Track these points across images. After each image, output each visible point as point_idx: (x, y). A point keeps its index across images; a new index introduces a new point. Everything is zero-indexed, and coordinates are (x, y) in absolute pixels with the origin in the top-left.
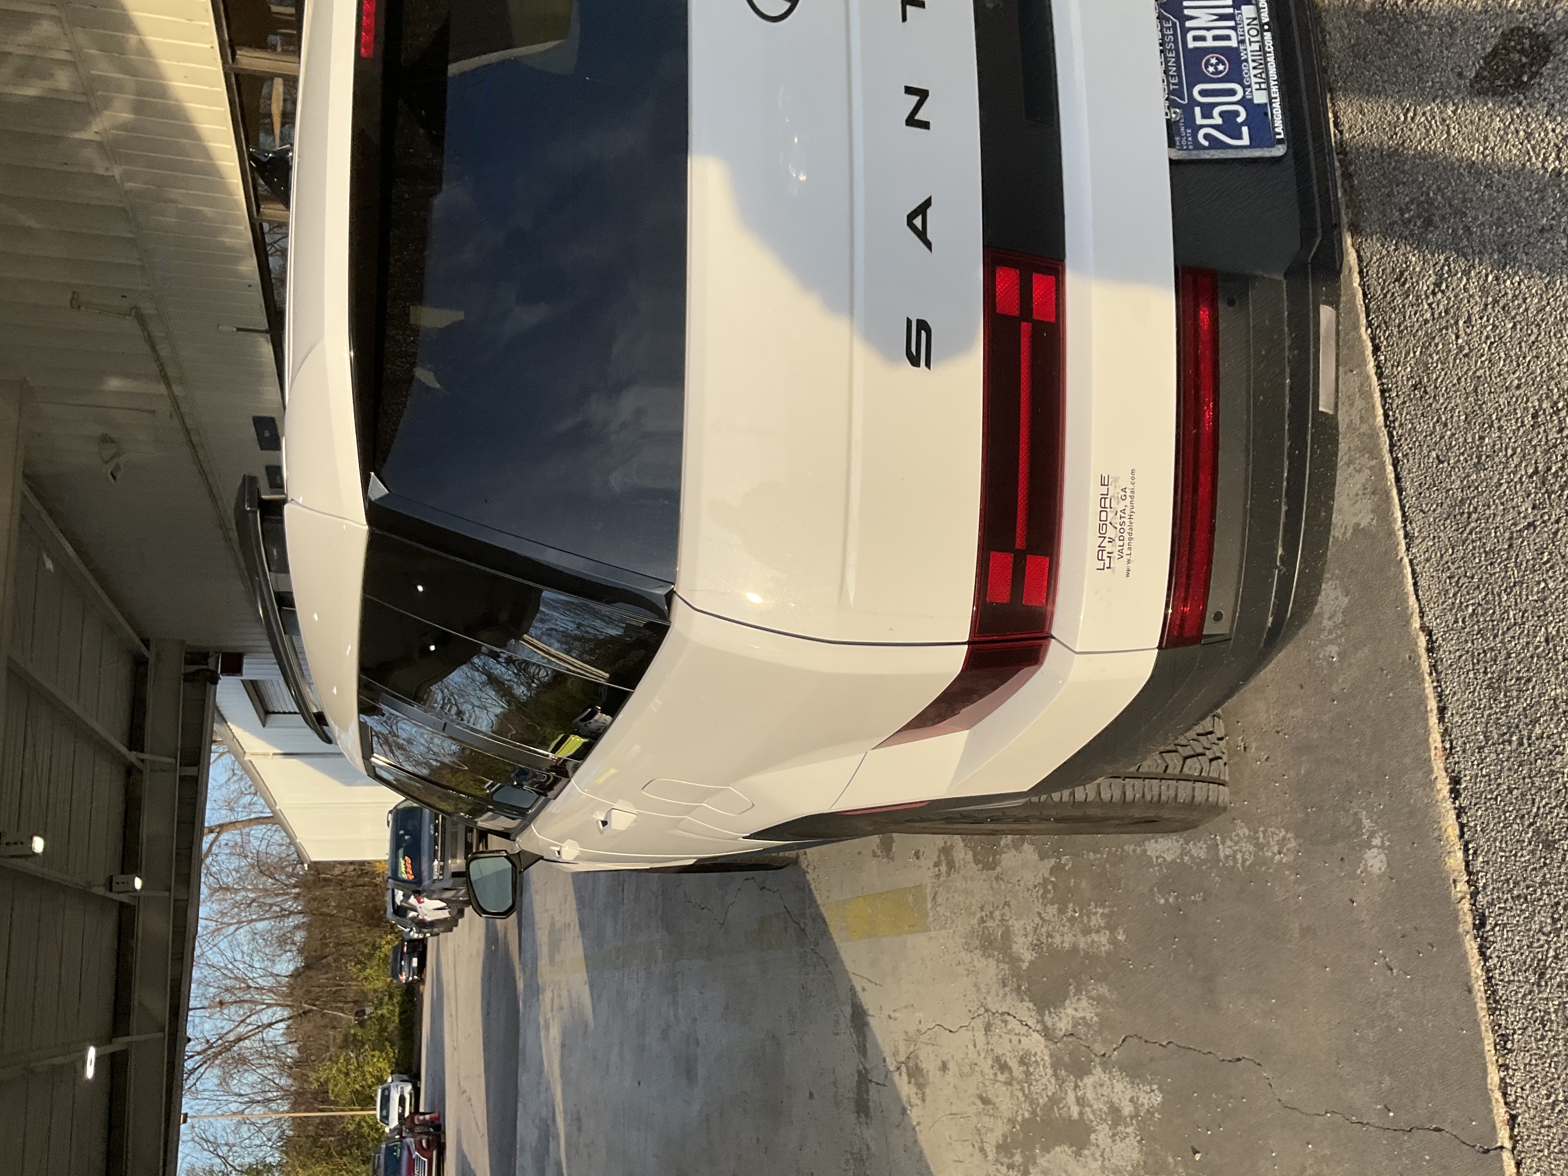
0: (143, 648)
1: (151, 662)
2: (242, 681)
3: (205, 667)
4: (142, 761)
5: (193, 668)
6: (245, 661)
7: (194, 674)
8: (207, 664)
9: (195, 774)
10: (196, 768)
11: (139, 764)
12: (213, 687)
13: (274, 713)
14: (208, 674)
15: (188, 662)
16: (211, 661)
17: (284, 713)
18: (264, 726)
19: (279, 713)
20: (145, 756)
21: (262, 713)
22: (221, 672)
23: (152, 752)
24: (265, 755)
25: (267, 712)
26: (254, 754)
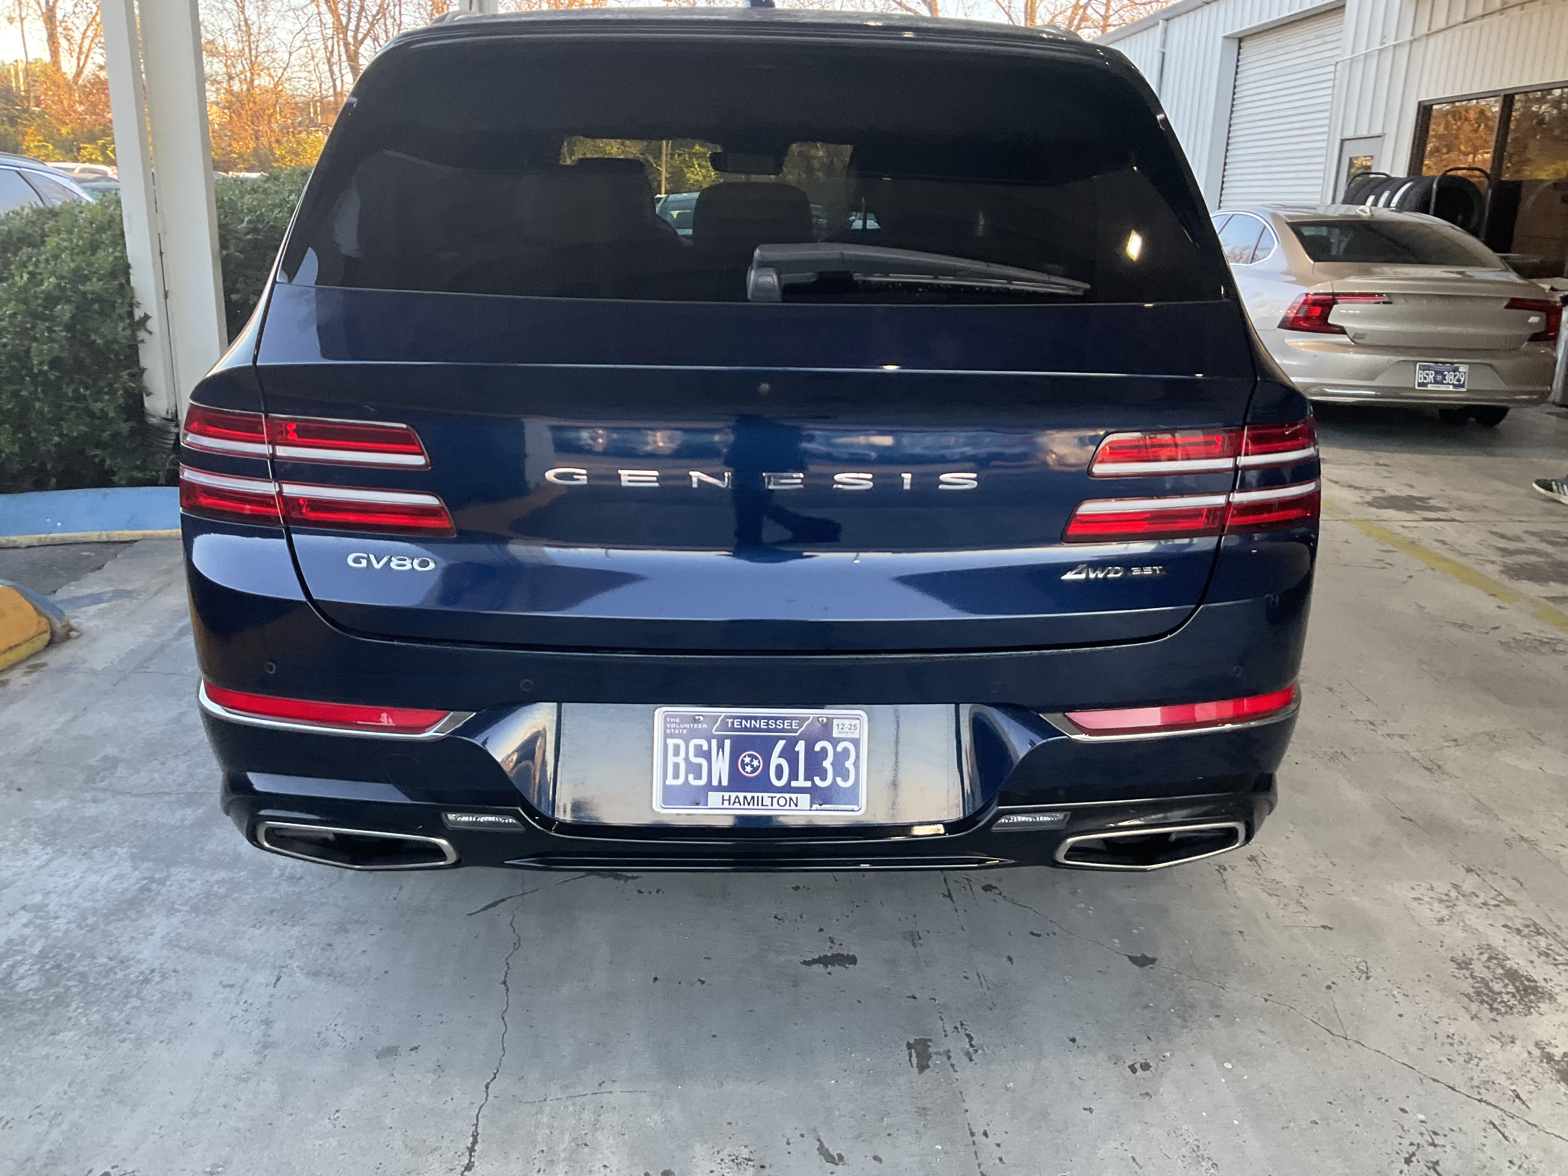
13: (1240, 48)
17: (1239, 60)
18: (1226, 37)
19: (1239, 54)
21: (1240, 36)
24: (1164, 44)
25: (1240, 40)
26: (1166, 30)
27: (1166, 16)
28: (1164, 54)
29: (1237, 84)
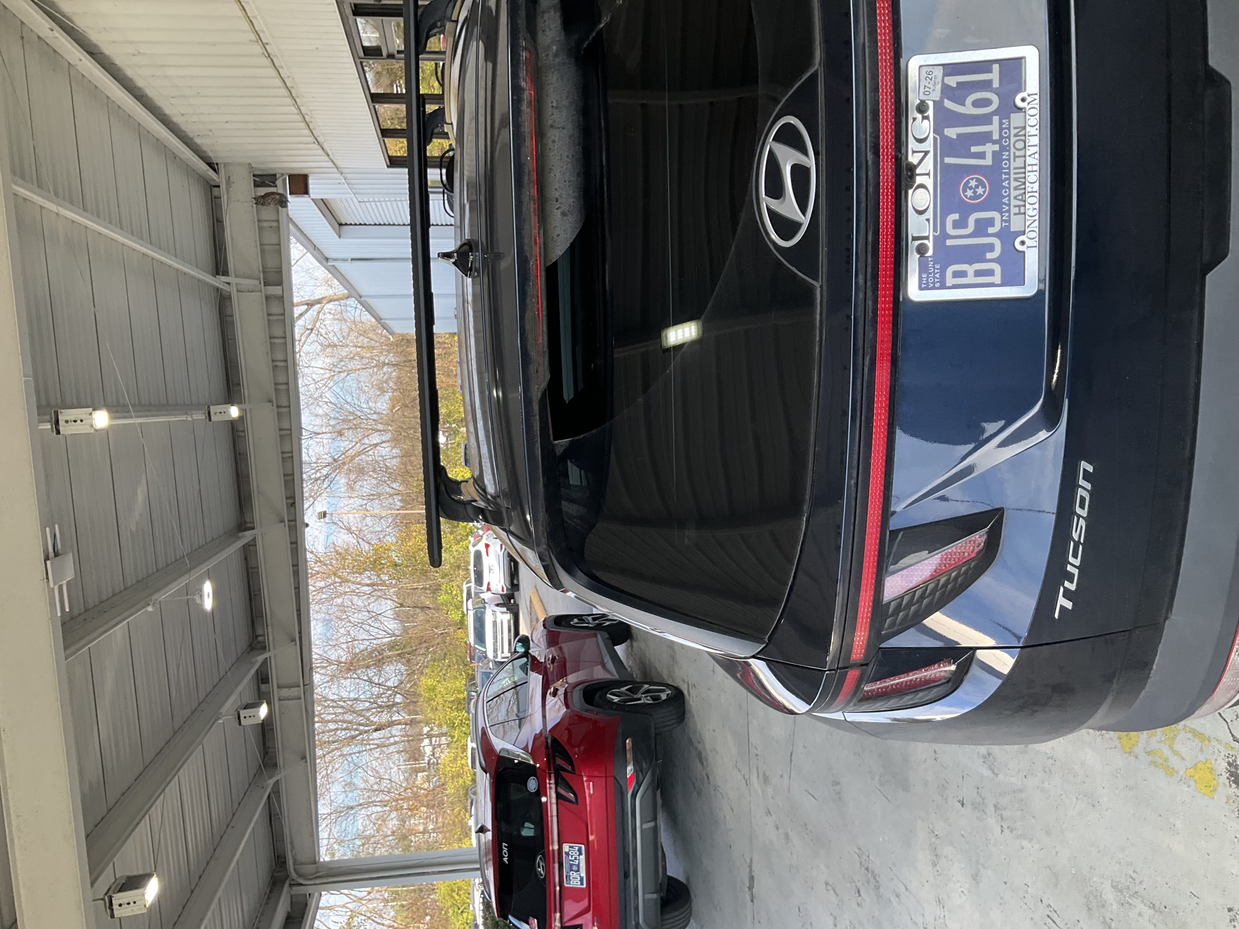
0: (211, 173)
1: (223, 186)
2: (312, 199)
3: (273, 190)
4: (229, 283)
5: (262, 191)
6: (311, 181)
7: (263, 197)
8: (276, 186)
9: (280, 293)
10: (280, 287)
11: (225, 288)
12: (284, 209)
13: (346, 224)
14: (277, 197)
15: (256, 185)
16: (279, 182)
17: (356, 224)
18: (340, 237)
19: (351, 224)
20: (227, 279)
21: (337, 226)
22: (290, 194)
23: (236, 277)
24: (345, 260)
25: (341, 225)
26: (335, 260)
27: (325, 262)
28: (352, 259)
29: (373, 223)
